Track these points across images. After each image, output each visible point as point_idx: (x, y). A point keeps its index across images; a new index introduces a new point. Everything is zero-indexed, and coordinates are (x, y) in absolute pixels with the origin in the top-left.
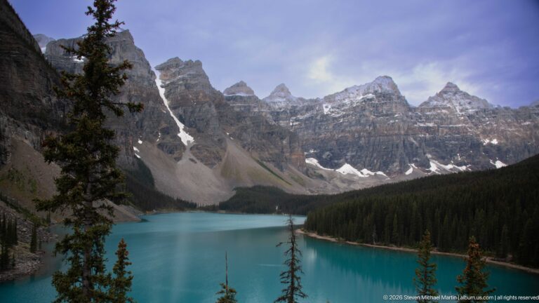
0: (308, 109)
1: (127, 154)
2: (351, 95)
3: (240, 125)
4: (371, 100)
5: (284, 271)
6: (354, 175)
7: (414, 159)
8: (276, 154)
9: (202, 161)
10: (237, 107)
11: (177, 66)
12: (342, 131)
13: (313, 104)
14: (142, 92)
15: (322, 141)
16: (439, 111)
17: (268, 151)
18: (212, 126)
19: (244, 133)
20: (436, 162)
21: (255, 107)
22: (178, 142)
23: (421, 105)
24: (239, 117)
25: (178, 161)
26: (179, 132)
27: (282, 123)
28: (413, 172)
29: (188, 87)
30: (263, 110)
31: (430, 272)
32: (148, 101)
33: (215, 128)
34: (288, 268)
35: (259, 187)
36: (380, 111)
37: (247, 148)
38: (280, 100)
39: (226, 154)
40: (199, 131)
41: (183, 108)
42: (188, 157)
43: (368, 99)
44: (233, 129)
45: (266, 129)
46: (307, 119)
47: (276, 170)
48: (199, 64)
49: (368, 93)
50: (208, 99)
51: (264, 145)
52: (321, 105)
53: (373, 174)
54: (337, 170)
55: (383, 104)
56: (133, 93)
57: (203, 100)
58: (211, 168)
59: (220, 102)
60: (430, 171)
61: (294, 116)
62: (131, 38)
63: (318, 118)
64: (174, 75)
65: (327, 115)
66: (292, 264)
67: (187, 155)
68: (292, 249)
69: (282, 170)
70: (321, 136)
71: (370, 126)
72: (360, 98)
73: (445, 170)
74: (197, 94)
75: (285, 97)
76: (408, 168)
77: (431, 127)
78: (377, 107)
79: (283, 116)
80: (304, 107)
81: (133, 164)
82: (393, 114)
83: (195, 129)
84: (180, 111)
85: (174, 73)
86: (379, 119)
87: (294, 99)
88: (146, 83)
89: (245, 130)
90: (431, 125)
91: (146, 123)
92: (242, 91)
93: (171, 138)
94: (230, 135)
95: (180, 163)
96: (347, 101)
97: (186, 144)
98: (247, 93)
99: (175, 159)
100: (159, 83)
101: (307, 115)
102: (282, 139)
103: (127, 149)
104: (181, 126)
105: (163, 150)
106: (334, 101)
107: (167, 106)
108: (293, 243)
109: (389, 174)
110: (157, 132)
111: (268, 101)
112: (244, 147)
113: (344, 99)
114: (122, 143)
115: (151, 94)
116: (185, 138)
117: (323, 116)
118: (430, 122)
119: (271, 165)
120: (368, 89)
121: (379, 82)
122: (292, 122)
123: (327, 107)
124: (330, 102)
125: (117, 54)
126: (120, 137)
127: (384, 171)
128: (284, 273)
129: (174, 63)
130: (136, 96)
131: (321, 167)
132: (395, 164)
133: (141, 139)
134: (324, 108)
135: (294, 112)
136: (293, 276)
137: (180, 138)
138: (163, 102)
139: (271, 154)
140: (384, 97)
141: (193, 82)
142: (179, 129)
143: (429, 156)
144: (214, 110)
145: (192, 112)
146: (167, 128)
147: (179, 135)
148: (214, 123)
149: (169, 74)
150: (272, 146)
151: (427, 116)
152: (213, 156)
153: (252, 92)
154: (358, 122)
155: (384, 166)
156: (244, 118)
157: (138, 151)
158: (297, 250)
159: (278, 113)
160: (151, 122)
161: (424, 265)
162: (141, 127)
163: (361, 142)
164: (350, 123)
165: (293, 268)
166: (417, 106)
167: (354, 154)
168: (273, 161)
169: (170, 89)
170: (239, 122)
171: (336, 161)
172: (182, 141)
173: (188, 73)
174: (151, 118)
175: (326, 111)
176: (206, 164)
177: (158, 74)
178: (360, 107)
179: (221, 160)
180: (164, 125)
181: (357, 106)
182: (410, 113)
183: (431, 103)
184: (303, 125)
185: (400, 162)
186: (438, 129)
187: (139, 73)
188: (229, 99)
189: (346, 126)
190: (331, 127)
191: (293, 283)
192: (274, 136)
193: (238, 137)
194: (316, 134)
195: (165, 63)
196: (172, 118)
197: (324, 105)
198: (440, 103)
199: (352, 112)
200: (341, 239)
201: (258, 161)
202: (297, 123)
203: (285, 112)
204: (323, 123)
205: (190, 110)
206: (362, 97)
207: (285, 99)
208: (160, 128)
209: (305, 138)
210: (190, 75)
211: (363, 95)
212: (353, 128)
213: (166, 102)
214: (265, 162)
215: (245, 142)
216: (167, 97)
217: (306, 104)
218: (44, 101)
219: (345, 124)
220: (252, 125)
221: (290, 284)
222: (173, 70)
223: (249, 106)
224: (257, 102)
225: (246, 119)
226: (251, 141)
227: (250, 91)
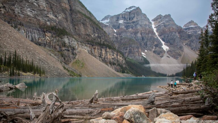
1: (139, 56)
3: (190, 39)
9: (172, 57)
10: (190, 32)
11: (160, 18)
14: (146, 31)
18: (176, 42)
19: (192, 43)
21: (199, 31)
22: (161, 50)
24: (189, 36)
25: (162, 57)
26: (163, 45)
29: (165, 26)
32: (149, 34)
33: (178, 42)
37: (193, 49)
39: (183, 53)
40: (171, 44)
41: (164, 35)
42: (166, 56)
44: (187, 42)
48: (169, 15)
50: (174, 30)
56: (142, 32)
57: (172, 31)
58: (177, 59)
59: (180, 31)
62: (141, 10)
64: (160, 22)
67: (166, 55)
74: (169, 28)
81: (141, 59)
83: (169, 44)
84: (163, 37)
85: (159, 21)
88: (147, 27)
89: (193, 42)
91: (148, 43)
92: (192, 25)
93: (159, 48)
94: (185, 45)
95: (163, 58)
97: (165, 50)
98: (194, 25)
99: (161, 57)
100: (153, 26)
103: (138, 54)
104: (163, 43)
105: (155, 53)
107: (157, 35)
110: (153, 46)
112: (192, 49)
114: (137, 51)
115: (150, 31)
116: (165, 47)
125: (135, 17)
126: (136, 49)
129: (159, 17)
130: (144, 33)
133: (146, 50)
137: (163, 48)
138: (155, 34)
141: (167, 24)
142: (162, 44)
144: (177, 34)
145: (168, 36)
146: (157, 44)
147: (162, 47)
148: (177, 40)
149: (157, 22)
152: (177, 54)
153: (197, 24)
156: (191, 36)
157: (145, 55)
160: (150, 43)
162: (146, 45)
169: (158, 28)
170: (189, 38)
172: (164, 49)
173: (165, 20)
174: (150, 41)
176: (174, 58)
177: (153, 23)
179: (181, 56)
180: (156, 43)
187: (144, 24)
188: (186, 29)
193: (189, 45)
195: (155, 18)
196: (159, 40)
205: (167, 35)
208: (154, 45)
210: (166, 21)
213: (157, 34)
215: (193, 47)
216: (157, 31)
218: (92, 36)
220: (196, 39)
222: (159, 20)
223: (196, 31)
224: (200, 29)
225: (192, 37)
226: (196, 46)
227: (196, 24)
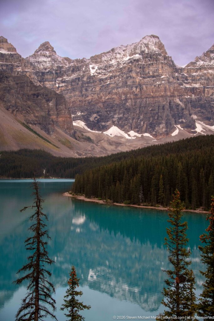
0: (75, 69)
2: (118, 56)
3: (3, 85)
4: (138, 60)
5: (29, 237)
6: (122, 137)
7: (180, 120)
8: (43, 117)
12: (109, 93)
13: (79, 65)
15: (89, 103)
16: (205, 72)
17: (33, 113)
19: (7, 95)
20: (202, 123)
21: (18, 67)
23: (188, 66)
24: (1, 77)
27: (48, 85)
28: (179, 133)
30: (27, 70)
31: (181, 232)
34: (33, 234)
35: (26, 150)
36: (147, 72)
37: (11, 110)
38: (45, 59)
43: (134, 60)
45: (31, 90)
46: (73, 81)
47: (43, 133)
49: (135, 53)
51: (29, 108)
52: (87, 65)
53: (140, 136)
54: (104, 133)
55: (149, 65)
60: (196, 132)
61: (60, 77)
63: (85, 79)
65: (94, 76)
66: (37, 229)
68: (38, 213)
69: (49, 133)
70: (88, 99)
71: (136, 87)
72: (127, 59)
73: (210, 130)
75: (50, 56)
76: (174, 129)
77: (197, 88)
78: (144, 68)
79: (49, 77)
80: (70, 67)
82: (159, 76)
86: (146, 80)
87: (60, 59)
89: (9, 91)
90: (197, 86)
92: (3, 48)
96: (113, 62)
98: (9, 50)
101: (74, 76)
102: (48, 101)
106: (101, 62)
108: (38, 207)
109: (155, 136)
111: (32, 60)
112: (8, 109)
113: (110, 60)
117: (90, 77)
118: (196, 83)
119: (37, 128)
120: (135, 49)
121: (145, 41)
122: (59, 84)
123: (93, 68)
124: (96, 63)
127: (150, 133)
128: (29, 239)
131: (89, 130)
132: (161, 126)
134: (91, 69)
135: (59, 73)
136: (39, 242)
139: (36, 117)
140: (151, 58)
143: (195, 117)
150: (38, 109)
151: (193, 76)
153: (14, 49)
154: (125, 84)
155: (151, 128)
156: (7, 77)
158: (42, 214)
159: (43, 74)
161: (174, 225)
163: (128, 104)
164: (117, 85)
165: (39, 234)
166: (183, 67)
167: (121, 116)
168: (40, 124)
171: (103, 124)
175: (92, 72)
178: (127, 69)
181: (124, 68)
182: (176, 74)
183: (198, 63)
184: (70, 87)
185: (166, 123)
186: (204, 90)
189: (113, 88)
190: (98, 89)
191: (38, 249)
192: (40, 97)
194: (83, 96)
197: (91, 66)
198: (206, 63)
199: (118, 74)
200: (109, 200)
201: (23, 124)
202: (63, 85)
203: (50, 73)
204: (90, 85)
206: (128, 58)
207: (49, 59)
209: (72, 100)
211: (130, 56)
212: (120, 90)
214: (31, 125)
215: (9, 104)
217: (72, 64)
219: (112, 85)
220: (16, 86)
221: (35, 250)
223: (12, 65)
224: (20, 61)
225: (9, 79)
226: (16, 102)
227: (12, 48)
